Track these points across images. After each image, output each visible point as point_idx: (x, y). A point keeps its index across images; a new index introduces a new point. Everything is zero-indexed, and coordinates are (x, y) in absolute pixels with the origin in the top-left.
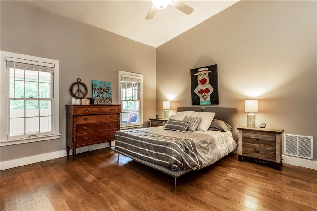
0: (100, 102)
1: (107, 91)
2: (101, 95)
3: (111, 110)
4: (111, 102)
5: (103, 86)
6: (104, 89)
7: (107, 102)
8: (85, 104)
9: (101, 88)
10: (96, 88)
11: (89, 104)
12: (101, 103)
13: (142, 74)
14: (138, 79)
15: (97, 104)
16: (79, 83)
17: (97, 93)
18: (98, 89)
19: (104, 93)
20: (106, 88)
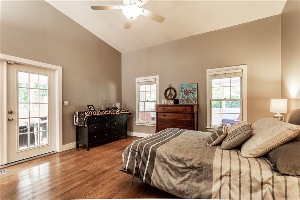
0: (184, 102)
1: (192, 92)
2: (186, 96)
3: (183, 109)
4: (195, 102)
5: (188, 88)
6: (190, 91)
7: (191, 102)
8: (170, 104)
9: (187, 90)
10: (183, 90)
11: (173, 104)
12: (185, 104)
13: (246, 64)
14: (237, 73)
15: (181, 104)
16: (170, 88)
17: (183, 95)
18: (184, 91)
19: (189, 94)
20: (192, 89)
